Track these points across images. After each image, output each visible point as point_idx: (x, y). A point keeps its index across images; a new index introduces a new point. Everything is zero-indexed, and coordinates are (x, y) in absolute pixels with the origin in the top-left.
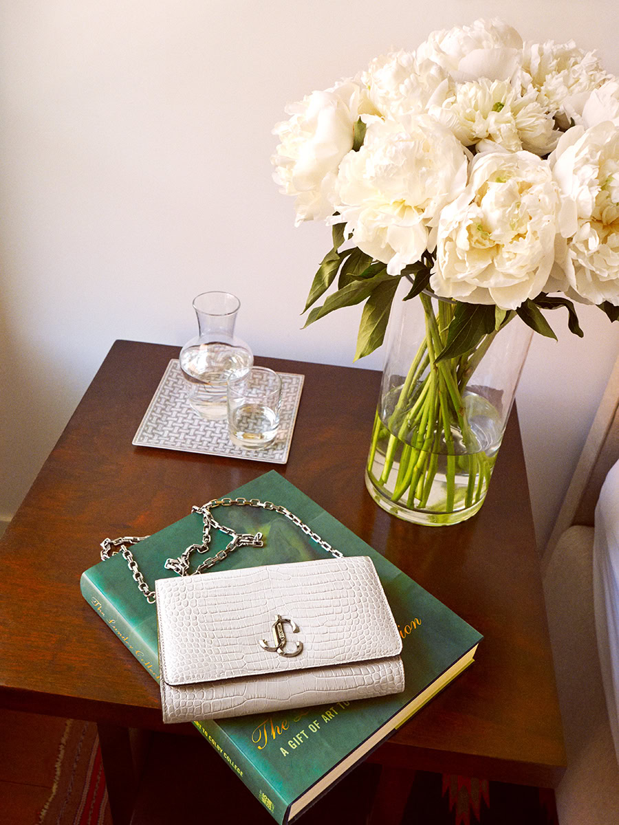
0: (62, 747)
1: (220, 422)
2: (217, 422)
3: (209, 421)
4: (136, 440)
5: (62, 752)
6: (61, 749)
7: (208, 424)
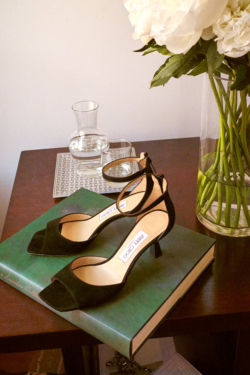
0: (38, 363)
1: (97, 178)
2: (95, 179)
3: (91, 179)
4: (54, 195)
5: (39, 367)
6: (37, 365)
7: (91, 180)
